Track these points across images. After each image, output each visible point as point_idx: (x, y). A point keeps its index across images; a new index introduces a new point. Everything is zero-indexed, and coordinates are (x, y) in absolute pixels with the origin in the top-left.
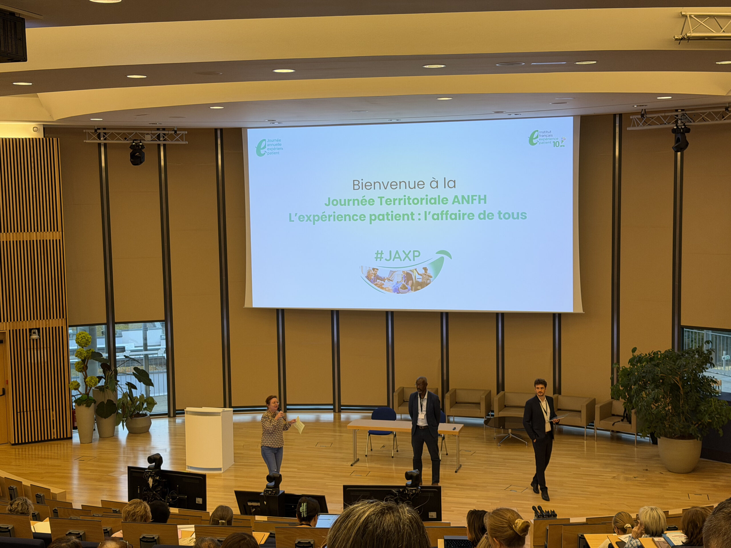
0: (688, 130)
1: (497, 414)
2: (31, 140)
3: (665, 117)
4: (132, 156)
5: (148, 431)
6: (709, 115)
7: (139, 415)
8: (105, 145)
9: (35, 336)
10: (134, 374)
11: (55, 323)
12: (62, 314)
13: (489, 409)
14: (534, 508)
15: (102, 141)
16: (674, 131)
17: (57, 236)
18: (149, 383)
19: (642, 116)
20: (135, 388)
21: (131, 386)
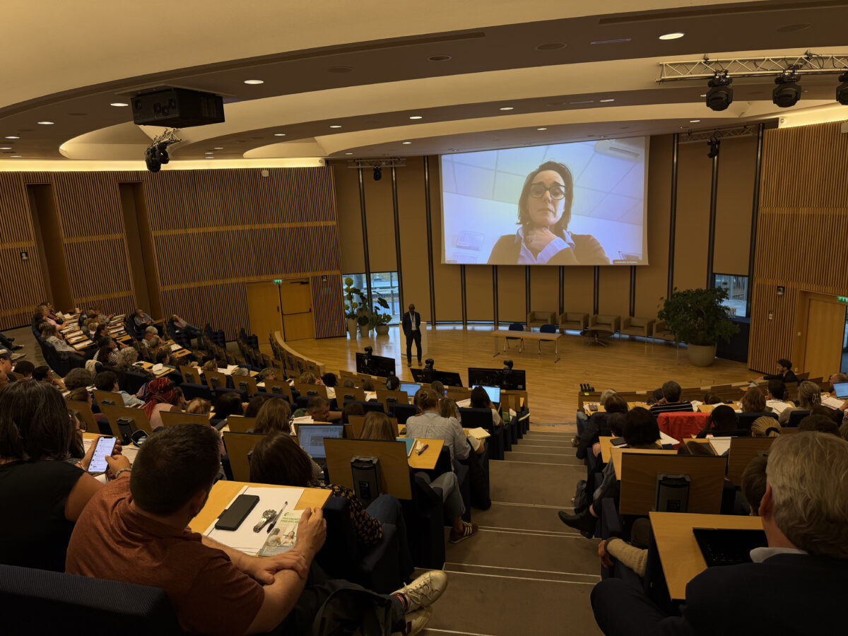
0: (718, 143)
1: (590, 328)
2: (318, 168)
3: (704, 134)
4: (375, 174)
5: (387, 334)
6: (733, 132)
7: (382, 325)
8: (362, 169)
9: (324, 280)
10: (378, 302)
11: (335, 273)
12: (338, 268)
13: (586, 325)
14: (581, 385)
15: (360, 166)
16: (709, 143)
17: (334, 223)
18: (387, 306)
19: (689, 134)
20: (379, 309)
21: (377, 308)
